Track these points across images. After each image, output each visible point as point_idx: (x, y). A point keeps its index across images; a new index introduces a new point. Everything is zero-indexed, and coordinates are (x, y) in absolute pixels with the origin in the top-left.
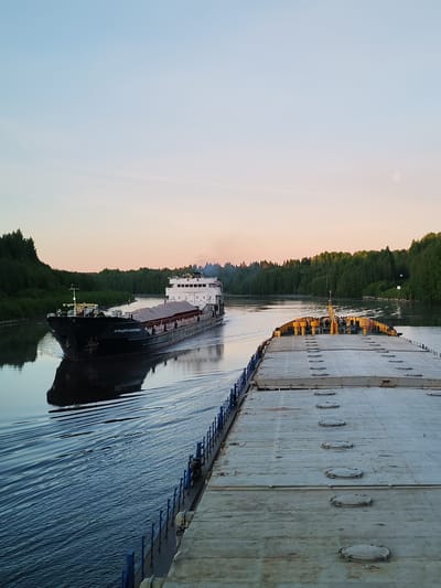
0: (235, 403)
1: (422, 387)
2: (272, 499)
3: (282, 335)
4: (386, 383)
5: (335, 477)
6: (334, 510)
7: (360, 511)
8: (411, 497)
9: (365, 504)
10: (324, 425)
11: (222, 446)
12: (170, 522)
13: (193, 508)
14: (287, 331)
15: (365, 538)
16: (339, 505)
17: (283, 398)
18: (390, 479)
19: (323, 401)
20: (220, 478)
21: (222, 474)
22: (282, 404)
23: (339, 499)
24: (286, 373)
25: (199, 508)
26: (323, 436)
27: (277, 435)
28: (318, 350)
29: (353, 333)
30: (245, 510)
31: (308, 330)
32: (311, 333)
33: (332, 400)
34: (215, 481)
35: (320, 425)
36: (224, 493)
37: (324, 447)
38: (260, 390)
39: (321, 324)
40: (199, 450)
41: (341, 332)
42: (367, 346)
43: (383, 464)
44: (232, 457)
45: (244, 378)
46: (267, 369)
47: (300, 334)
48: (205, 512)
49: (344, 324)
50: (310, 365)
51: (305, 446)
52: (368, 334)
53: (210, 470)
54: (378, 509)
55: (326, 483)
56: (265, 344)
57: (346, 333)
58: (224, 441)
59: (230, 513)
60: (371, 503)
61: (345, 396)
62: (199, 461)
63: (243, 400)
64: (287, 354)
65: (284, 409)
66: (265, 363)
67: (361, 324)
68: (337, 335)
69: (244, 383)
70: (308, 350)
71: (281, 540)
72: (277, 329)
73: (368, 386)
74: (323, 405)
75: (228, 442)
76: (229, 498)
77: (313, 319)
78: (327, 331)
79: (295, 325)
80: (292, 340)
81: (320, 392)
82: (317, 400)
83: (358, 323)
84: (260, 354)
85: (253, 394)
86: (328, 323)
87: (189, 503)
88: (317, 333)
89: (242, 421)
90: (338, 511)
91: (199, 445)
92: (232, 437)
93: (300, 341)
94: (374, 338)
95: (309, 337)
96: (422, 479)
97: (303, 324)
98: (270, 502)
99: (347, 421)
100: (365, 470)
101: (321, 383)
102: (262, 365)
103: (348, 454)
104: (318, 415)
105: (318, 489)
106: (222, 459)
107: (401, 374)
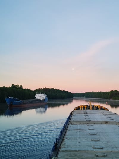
0: (65, 129)
1: (116, 124)
2: (79, 154)
3: (77, 109)
4: (106, 123)
5: (95, 148)
6: (96, 158)
7: (103, 158)
8: (117, 154)
9: (105, 156)
10: (91, 134)
11: (63, 139)
13: (57, 156)
14: (78, 108)
16: (97, 156)
17: (79, 127)
18: (111, 149)
19: (90, 128)
20: (64, 148)
21: (64, 147)
22: (79, 128)
24: (79, 120)
25: (59, 156)
26: (91, 137)
27: (78, 137)
28: (87, 114)
29: (96, 109)
30: (71, 157)
31: (84, 108)
32: (85, 109)
33: (92, 127)
34: (62, 149)
35: (90, 134)
36: (65, 152)
37: (92, 140)
38: (72, 124)
39: (87, 107)
40: (57, 140)
41: (93, 109)
42: (100, 113)
43: (108, 145)
44: (66, 142)
45: (67, 121)
46: (74, 118)
47: (82, 109)
48: (60, 157)
49: (94, 107)
50: (85, 118)
51: (86, 140)
52: (100, 110)
53: (60, 145)
54: (108, 157)
55: (93, 150)
56: (72, 112)
57: (94, 109)
59: (67, 158)
60: (106, 156)
61: (96, 126)
63: (68, 127)
64: (79, 115)
65: (79, 130)
66: (73, 117)
67: (98, 107)
68: (92, 110)
70: (85, 114)
72: (75, 108)
73: (102, 124)
74: (90, 129)
75: (65, 138)
76: (67, 154)
77: (85, 105)
78: (89, 109)
79: (80, 107)
80: (80, 111)
81: (89, 125)
82: (88, 127)
83: (97, 106)
84: (71, 114)
85: (70, 125)
86: (89, 107)
88: (86, 109)
89: (68, 133)
90: (97, 158)
92: (66, 137)
93: (82, 111)
94: (102, 111)
95: (84, 110)
97: (82, 107)
98: (78, 155)
99: (97, 133)
100: (104, 147)
101: (89, 122)
102: (72, 117)
103: (98, 142)
104: (89, 132)
105: (91, 152)
106: (64, 143)
107: (111, 121)
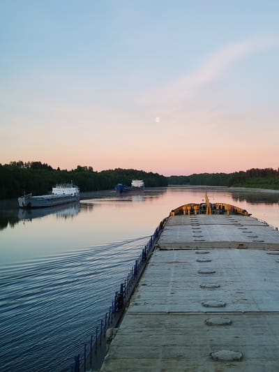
0: (145, 258)
1: (264, 249)
2: (168, 320)
3: (175, 215)
4: (241, 246)
5: (208, 306)
6: (207, 328)
7: (223, 328)
8: (256, 319)
9: (227, 324)
10: (202, 273)
11: (137, 286)
12: (103, 335)
13: (117, 326)
14: (179, 212)
15: (227, 346)
16: (209, 324)
17: (175, 255)
18: (243, 308)
19: (201, 257)
20: (135, 307)
21: (136, 304)
22: (175, 259)
23: (210, 321)
24: (178, 239)
25: (121, 326)
26: (201, 280)
27: (172, 279)
28: (198, 225)
29: (220, 213)
30: (150, 327)
31: (192, 212)
32: (194, 214)
33: (207, 257)
34: (132, 308)
35: (199, 273)
36: (137, 316)
37: (201, 287)
38: (161, 250)
39: (201, 208)
40: (122, 288)
41: (213, 213)
42: (229, 222)
43: (238, 298)
44: (142, 293)
45: (151, 242)
46: (167, 236)
47: (187, 214)
48: (125, 328)
49: (215, 208)
50: (193, 234)
51: (189, 286)
52: (230, 214)
53: (129, 301)
54: (235, 327)
55: (202, 310)
56: (165, 220)
57: (216, 213)
58: (138, 282)
59: (140, 329)
60: (231, 323)
61: (215, 254)
62: (122, 295)
63: (151, 256)
64: (179, 227)
65: (176, 262)
66: (165, 233)
67: (226, 208)
68: (210, 215)
69: (151, 245)
70: (192, 225)
71: (173, 347)
72: (173, 211)
73: (230, 248)
74: (201, 260)
75: (140, 284)
76: (140, 320)
77: (195, 205)
78: (204, 213)
79: (184, 208)
80: (183, 218)
81: (200, 251)
82: (197, 257)
83: (224, 207)
84: (162, 227)
85: (157, 253)
86: (205, 207)
87: (115, 322)
88: (198, 214)
89: (149, 270)
90: (209, 328)
91: (122, 285)
92: (143, 280)
93: (187, 218)
94: (234, 217)
95: (193, 216)
96: (263, 308)
97: (189, 208)
98: (167, 322)
99: (216, 270)
100: (227, 302)
101: (201, 246)
102: (163, 234)
103: (216, 292)
104: (198, 266)
105: (197, 314)
106: (136, 294)
107: (251, 240)
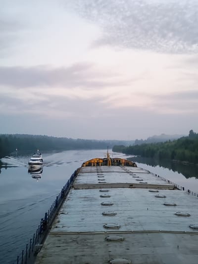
0: (64, 195)
1: (147, 188)
3: (86, 166)
4: (131, 186)
5: (108, 228)
6: (107, 243)
7: (118, 243)
9: (121, 240)
10: (104, 205)
11: (57, 214)
12: (31, 250)
13: (42, 242)
14: (89, 164)
15: (120, 256)
16: (108, 240)
18: (133, 229)
19: (103, 194)
20: (56, 229)
21: (57, 227)
23: (109, 238)
25: (45, 243)
27: (82, 209)
28: (102, 172)
29: (117, 165)
30: (66, 243)
31: (98, 164)
32: (99, 165)
33: (107, 194)
34: (54, 230)
35: (102, 204)
36: (57, 235)
37: (103, 214)
38: (75, 189)
39: (104, 161)
40: (46, 216)
41: (112, 165)
42: (123, 171)
43: (129, 222)
44: (62, 219)
45: (68, 184)
46: (79, 180)
47: (94, 166)
48: (48, 244)
49: (114, 161)
50: (98, 178)
51: (95, 214)
52: (124, 166)
53: (51, 225)
54: (126, 242)
55: (104, 230)
56: (78, 169)
57: (115, 165)
58: (58, 212)
59: (59, 245)
60: (124, 239)
61: (113, 192)
62: (46, 221)
63: (68, 194)
66: (78, 178)
68: (110, 166)
69: (68, 186)
70: (98, 172)
71: (83, 257)
72: (84, 163)
73: (124, 187)
74: (103, 196)
75: (59, 213)
76: (59, 238)
77: (100, 159)
78: (106, 165)
79: (92, 161)
80: (89, 168)
81: (102, 190)
83: (120, 161)
84: (76, 174)
85: (73, 191)
86: (107, 161)
87: (40, 240)
88: (102, 165)
89: (66, 203)
90: (109, 243)
91: (46, 214)
92: (62, 210)
93: (94, 169)
94: (128, 168)
95: (98, 167)
96: (147, 228)
97: (96, 161)
98: (79, 239)
99: (114, 203)
100: (121, 224)
101: (102, 186)
103: (113, 218)
105: (100, 233)
106: (56, 220)
107: (138, 182)
